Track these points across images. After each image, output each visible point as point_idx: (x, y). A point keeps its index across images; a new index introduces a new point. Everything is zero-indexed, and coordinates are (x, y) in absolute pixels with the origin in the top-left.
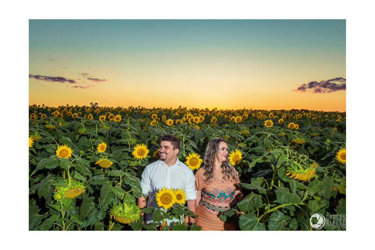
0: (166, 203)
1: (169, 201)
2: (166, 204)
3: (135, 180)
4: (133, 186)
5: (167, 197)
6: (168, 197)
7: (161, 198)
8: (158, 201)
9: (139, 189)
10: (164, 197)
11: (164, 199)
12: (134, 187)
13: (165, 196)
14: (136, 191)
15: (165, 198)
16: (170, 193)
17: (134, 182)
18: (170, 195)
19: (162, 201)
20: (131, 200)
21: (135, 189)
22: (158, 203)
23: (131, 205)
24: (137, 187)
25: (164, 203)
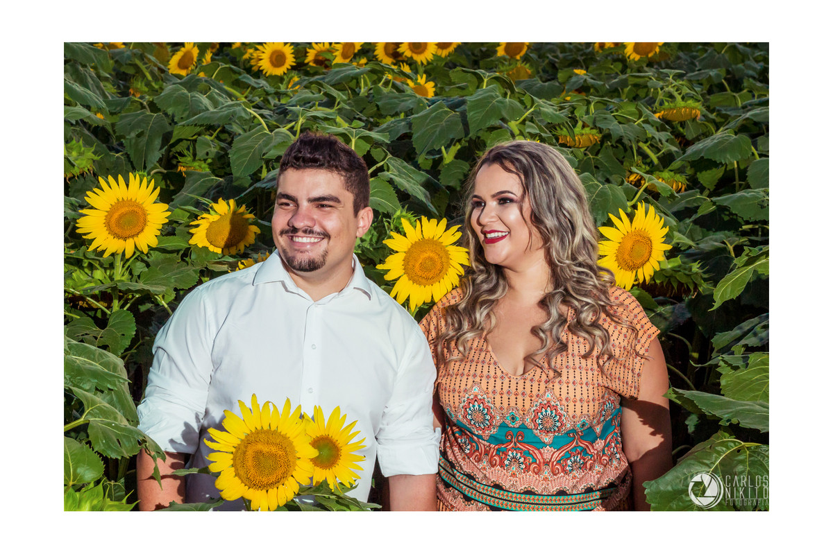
0: (265, 480)
1: (279, 472)
2: (266, 487)
3: (99, 367)
4: (88, 394)
5: (265, 449)
6: (273, 449)
7: (239, 455)
8: (219, 473)
9: (120, 415)
10: (250, 453)
11: (250, 463)
12: (93, 403)
13: (260, 447)
14: (109, 424)
15: (258, 454)
16: (283, 430)
17: (95, 374)
18: (285, 438)
19: (242, 472)
20: (79, 470)
21: (103, 412)
22: (220, 483)
23: (78, 494)
24: (111, 402)
25: (252, 484)
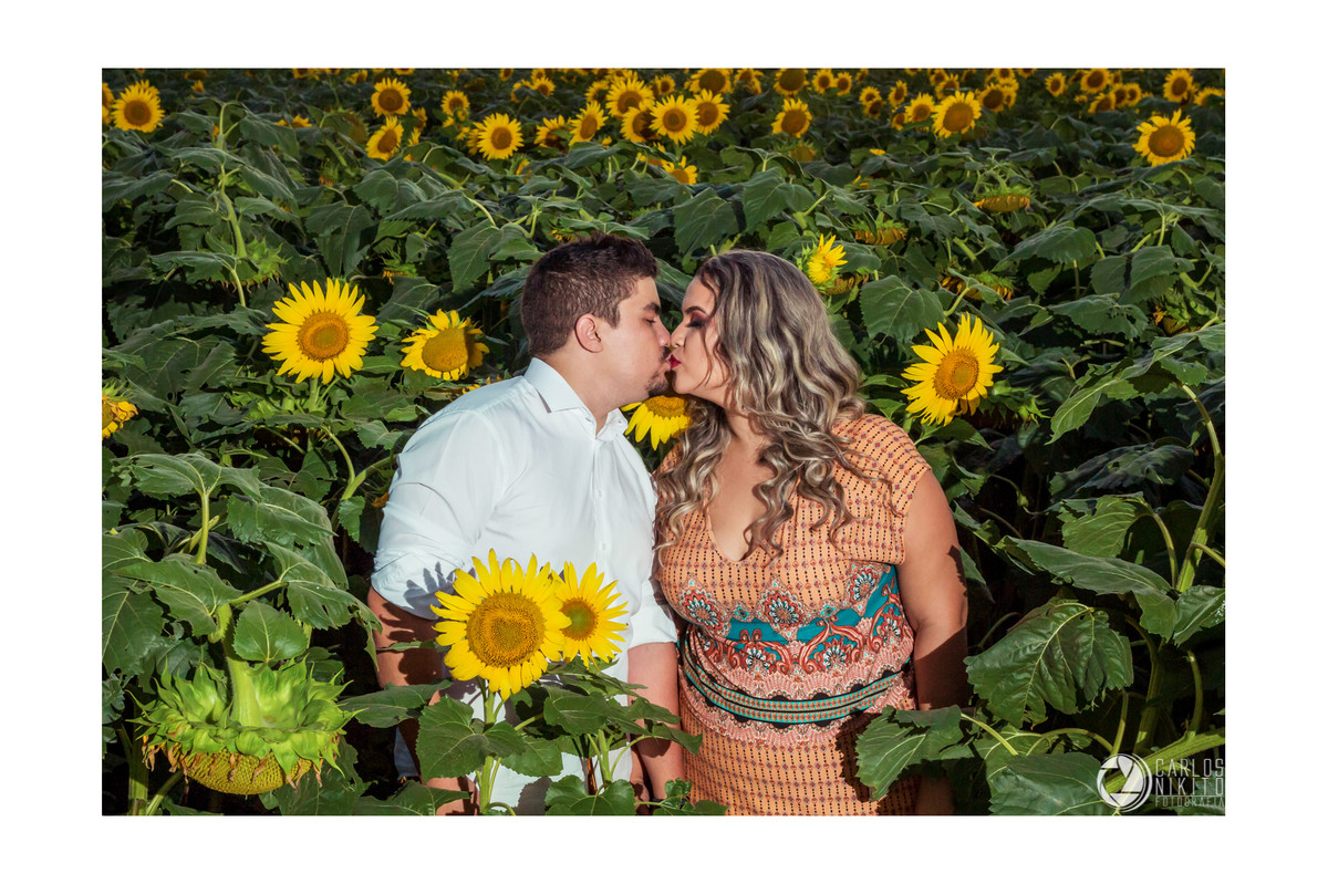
0: (506, 655)
1: (524, 645)
2: (507, 663)
3: (298, 517)
4: (288, 551)
5: (507, 617)
6: (517, 617)
7: (474, 624)
8: (449, 648)
9: (325, 575)
10: (488, 621)
11: (488, 634)
12: (292, 561)
13: (500, 614)
14: (313, 588)
15: (499, 623)
16: (528, 594)
17: (293, 526)
18: (530, 602)
19: (478, 646)
20: (277, 644)
21: (305, 573)
23: (275, 673)
24: (313, 560)
25: (490, 660)
